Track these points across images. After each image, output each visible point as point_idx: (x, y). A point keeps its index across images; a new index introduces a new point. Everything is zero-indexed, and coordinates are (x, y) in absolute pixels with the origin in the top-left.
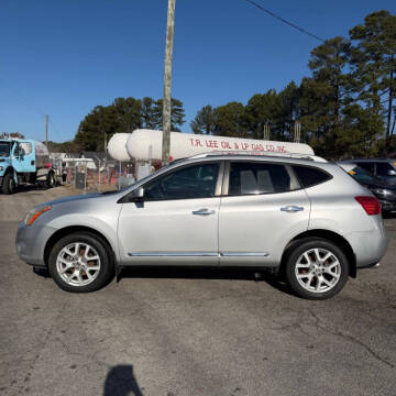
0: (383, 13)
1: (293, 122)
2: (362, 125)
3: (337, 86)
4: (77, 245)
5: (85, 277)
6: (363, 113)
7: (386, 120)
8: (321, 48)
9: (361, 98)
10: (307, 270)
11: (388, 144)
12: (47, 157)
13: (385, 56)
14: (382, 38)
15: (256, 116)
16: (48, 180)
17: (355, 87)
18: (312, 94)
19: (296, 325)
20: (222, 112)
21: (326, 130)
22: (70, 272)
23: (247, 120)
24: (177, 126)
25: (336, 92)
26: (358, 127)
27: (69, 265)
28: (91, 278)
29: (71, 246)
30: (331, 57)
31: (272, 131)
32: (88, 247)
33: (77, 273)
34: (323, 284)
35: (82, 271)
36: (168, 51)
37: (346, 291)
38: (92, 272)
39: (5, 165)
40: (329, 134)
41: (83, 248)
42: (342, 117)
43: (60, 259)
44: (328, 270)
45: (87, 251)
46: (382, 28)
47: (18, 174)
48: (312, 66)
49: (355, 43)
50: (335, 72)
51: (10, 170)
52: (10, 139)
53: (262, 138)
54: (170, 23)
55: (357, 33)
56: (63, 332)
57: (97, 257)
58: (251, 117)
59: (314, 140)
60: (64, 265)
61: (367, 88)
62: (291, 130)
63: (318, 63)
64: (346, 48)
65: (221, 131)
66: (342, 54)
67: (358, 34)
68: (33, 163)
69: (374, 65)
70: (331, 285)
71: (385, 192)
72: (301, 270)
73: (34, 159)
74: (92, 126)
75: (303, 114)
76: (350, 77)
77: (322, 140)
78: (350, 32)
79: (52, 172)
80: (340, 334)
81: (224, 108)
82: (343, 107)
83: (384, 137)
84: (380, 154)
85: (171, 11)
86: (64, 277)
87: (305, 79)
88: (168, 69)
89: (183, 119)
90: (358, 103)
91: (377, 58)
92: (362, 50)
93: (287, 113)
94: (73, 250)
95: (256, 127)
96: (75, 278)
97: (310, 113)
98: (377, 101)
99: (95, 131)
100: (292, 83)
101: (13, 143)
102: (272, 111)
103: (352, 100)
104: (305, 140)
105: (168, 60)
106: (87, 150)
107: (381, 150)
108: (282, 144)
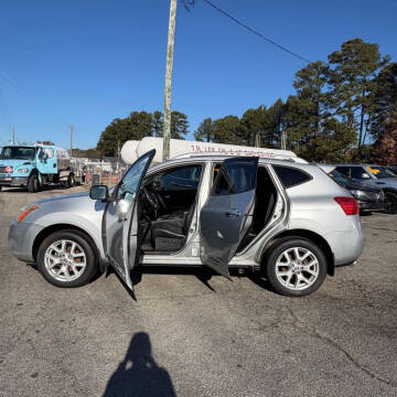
0: (357, 41)
1: (280, 133)
2: (339, 136)
3: (317, 103)
4: (64, 242)
5: (71, 273)
6: (340, 125)
7: (359, 132)
8: (304, 70)
9: (337, 113)
10: (287, 268)
11: (359, 153)
12: (68, 161)
13: (358, 77)
14: (356, 62)
15: (249, 127)
16: (69, 181)
17: (333, 104)
18: (296, 109)
19: (274, 325)
20: (221, 124)
21: (308, 139)
22: (57, 267)
23: (242, 131)
24: (182, 135)
25: (317, 108)
26: (335, 138)
27: (57, 261)
28: (78, 274)
29: (57, 243)
30: (313, 78)
31: (262, 140)
32: (74, 244)
33: (64, 269)
34: (302, 282)
35: (69, 268)
36: (169, 67)
37: (324, 288)
38: (79, 268)
39: (30, 167)
40: (310, 144)
41: (69, 245)
42: (322, 129)
43: (48, 255)
44: (307, 268)
45: (73, 248)
46: (356, 54)
47: (42, 175)
48: (296, 85)
49: (333, 67)
50: (316, 91)
51: (35, 172)
52: (35, 146)
53: (254, 146)
54: (171, 42)
55: (334, 58)
56: (38, 332)
57: (83, 254)
58: (245, 128)
59: (298, 148)
60: (52, 261)
61: (342, 105)
62: (278, 140)
63: (302, 84)
64: (325, 71)
65: (219, 139)
66: (322, 76)
67: (336, 59)
68: (55, 166)
69: (349, 85)
70: (310, 282)
71: (359, 193)
72: (281, 269)
73: (56, 162)
74: (111, 136)
75: (289, 126)
76: (328, 95)
77: (304, 148)
78: (329, 57)
79: (72, 174)
80: (318, 336)
81: (223, 120)
82: (322, 121)
83: (356, 147)
84: (353, 160)
85: (171, 31)
86: (52, 273)
87: (291, 97)
88: (168, 83)
89: (188, 129)
90: (336, 117)
91: (352, 79)
92: (339, 72)
93: (276, 125)
94: (60, 247)
95: (249, 136)
96: (62, 274)
97: (295, 125)
98: (351, 116)
99: (114, 139)
100: (280, 101)
101: (38, 148)
102: (263, 124)
103: (330, 115)
104: (290, 147)
105: (168, 75)
106: (106, 155)
107: (354, 157)
108: (270, 151)
